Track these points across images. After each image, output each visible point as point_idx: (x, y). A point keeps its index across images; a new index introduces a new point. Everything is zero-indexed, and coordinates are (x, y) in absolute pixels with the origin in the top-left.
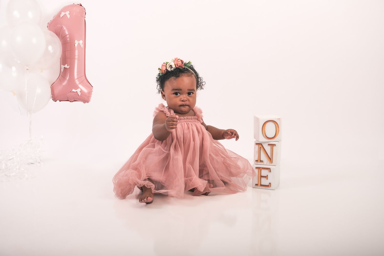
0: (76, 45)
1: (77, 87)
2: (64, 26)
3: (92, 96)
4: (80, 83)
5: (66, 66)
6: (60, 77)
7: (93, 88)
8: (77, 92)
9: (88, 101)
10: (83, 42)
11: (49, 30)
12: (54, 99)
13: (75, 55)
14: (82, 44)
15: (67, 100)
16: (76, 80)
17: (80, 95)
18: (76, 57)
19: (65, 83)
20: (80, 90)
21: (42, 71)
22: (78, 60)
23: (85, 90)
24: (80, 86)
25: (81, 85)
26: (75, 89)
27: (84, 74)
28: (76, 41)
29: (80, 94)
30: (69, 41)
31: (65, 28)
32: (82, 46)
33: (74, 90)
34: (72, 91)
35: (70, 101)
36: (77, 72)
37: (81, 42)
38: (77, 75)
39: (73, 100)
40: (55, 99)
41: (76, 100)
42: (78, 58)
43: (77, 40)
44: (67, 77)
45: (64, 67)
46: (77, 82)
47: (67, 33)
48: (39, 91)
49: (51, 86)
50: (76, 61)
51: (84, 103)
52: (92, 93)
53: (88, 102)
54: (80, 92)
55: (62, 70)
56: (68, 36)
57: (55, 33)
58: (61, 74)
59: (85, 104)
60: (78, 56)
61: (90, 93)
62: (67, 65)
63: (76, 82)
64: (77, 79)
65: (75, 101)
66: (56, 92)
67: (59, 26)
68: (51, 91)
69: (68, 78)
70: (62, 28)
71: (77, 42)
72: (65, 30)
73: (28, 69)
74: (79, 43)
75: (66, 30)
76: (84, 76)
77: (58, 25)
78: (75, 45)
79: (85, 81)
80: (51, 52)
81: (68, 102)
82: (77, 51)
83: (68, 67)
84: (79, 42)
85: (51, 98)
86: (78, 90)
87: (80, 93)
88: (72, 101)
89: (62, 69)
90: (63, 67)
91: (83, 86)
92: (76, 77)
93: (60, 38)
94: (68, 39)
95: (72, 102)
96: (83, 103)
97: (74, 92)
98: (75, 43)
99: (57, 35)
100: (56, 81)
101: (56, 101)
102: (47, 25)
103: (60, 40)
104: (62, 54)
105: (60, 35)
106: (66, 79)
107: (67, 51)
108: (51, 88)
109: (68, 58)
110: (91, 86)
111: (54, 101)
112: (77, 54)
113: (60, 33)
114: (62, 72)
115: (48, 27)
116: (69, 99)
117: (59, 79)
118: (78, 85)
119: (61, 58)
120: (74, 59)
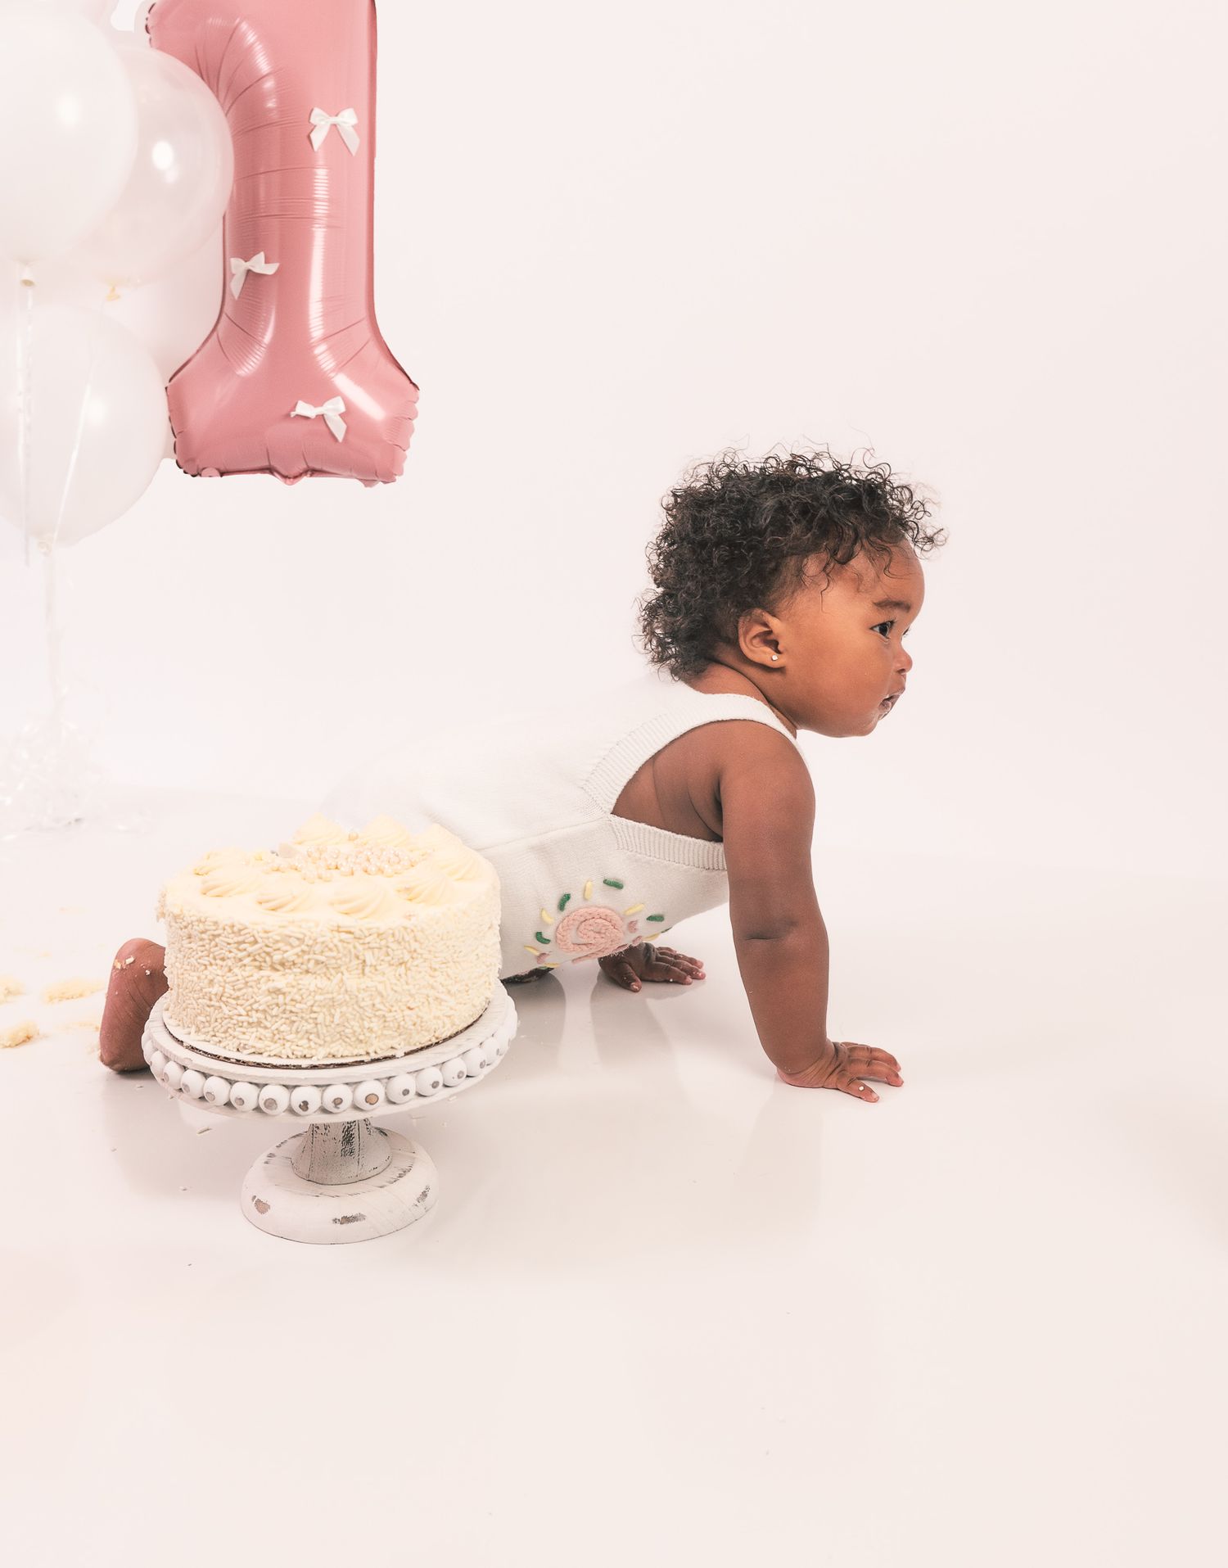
0: (318, 138)
1: (322, 391)
2: (244, 26)
3: (413, 440)
4: (341, 367)
5: (259, 264)
6: (220, 326)
7: (421, 393)
8: (321, 418)
9: (389, 476)
10: (359, 118)
11: (158, 49)
12: (187, 461)
13: (311, 200)
14: (352, 130)
15: (265, 464)
16: (320, 350)
17: (340, 436)
18: (321, 209)
19: (251, 366)
20: (342, 409)
21: (113, 290)
22: (328, 227)
23: (373, 409)
24: (342, 382)
25: (351, 376)
26: (306, 402)
27: (363, 313)
28: (317, 111)
29: (339, 429)
30: (275, 116)
31: (251, 38)
32: (354, 142)
33: (303, 409)
34: (293, 414)
35: (286, 474)
36: (327, 299)
37: (348, 119)
38: (326, 315)
39: (303, 466)
40: (193, 460)
41: (318, 467)
42: (329, 216)
43: (321, 108)
44: (265, 329)
45: (249, 272)
46: (325, 359)
47: (263, 64)
48: (94, 411)
49: (168, 384)
50: (319, 235)
51: (368, 483)
52: (415, 422)
53: (388, 478)
54: (342, 415)
55: (236, 286)
56: (269, 84)
57: (194, 70)
58: (228, 309)
59: (368, 488)
60: (332, 201)
61: (401, 423)
62: (261, 256)
63: (315, 357)
64: (325, 338)
65: (314, 472)
66: (200, 416)
67: (215, 21)
68: (170, 411)
69: (268, 338)
70: (232, 34)
71: (321, 122)
72: (251, 46)
73: (28, 283)
74: (335, 126)
75: (258, 47)
76: (365, 325)
77: (210, 21)
78: (309, 137)
79: (373, 351)
80: (171, 177)
81: (267, 477)
82: (321, 174)
83: (270, 269)
84: (334, 120)
85: (165, 456)
86: (332, 409)
87: (344, 426)
88: (296, 471)
89: (235, 277)
90: (238, 266)
91: (359, 382)
92: (316, 324)
93: (222, 94)
94: (271, 104)
95: (296, 477)
96: (360, 484)
97: (307, 418)
98: (310, 122)
99: (203, 78)
100: (198, 351)
101: (200, 475)
102: (148, 15)
103: (222, 106)
104: (232, 192)
105: (221, 79)
106: (260, 338)
107: (262, 176)
108: (168, 395)
109: (273, 214)
110: (408, 382)
111: (185, 472)
112: (326, 189)
113: (221, 63)
114: (236, 297)
115: (150, 31)
116: (274, 464)
117: (217, 343)
118: (332, 375)
119: (227, 217)
120: (308, 218)
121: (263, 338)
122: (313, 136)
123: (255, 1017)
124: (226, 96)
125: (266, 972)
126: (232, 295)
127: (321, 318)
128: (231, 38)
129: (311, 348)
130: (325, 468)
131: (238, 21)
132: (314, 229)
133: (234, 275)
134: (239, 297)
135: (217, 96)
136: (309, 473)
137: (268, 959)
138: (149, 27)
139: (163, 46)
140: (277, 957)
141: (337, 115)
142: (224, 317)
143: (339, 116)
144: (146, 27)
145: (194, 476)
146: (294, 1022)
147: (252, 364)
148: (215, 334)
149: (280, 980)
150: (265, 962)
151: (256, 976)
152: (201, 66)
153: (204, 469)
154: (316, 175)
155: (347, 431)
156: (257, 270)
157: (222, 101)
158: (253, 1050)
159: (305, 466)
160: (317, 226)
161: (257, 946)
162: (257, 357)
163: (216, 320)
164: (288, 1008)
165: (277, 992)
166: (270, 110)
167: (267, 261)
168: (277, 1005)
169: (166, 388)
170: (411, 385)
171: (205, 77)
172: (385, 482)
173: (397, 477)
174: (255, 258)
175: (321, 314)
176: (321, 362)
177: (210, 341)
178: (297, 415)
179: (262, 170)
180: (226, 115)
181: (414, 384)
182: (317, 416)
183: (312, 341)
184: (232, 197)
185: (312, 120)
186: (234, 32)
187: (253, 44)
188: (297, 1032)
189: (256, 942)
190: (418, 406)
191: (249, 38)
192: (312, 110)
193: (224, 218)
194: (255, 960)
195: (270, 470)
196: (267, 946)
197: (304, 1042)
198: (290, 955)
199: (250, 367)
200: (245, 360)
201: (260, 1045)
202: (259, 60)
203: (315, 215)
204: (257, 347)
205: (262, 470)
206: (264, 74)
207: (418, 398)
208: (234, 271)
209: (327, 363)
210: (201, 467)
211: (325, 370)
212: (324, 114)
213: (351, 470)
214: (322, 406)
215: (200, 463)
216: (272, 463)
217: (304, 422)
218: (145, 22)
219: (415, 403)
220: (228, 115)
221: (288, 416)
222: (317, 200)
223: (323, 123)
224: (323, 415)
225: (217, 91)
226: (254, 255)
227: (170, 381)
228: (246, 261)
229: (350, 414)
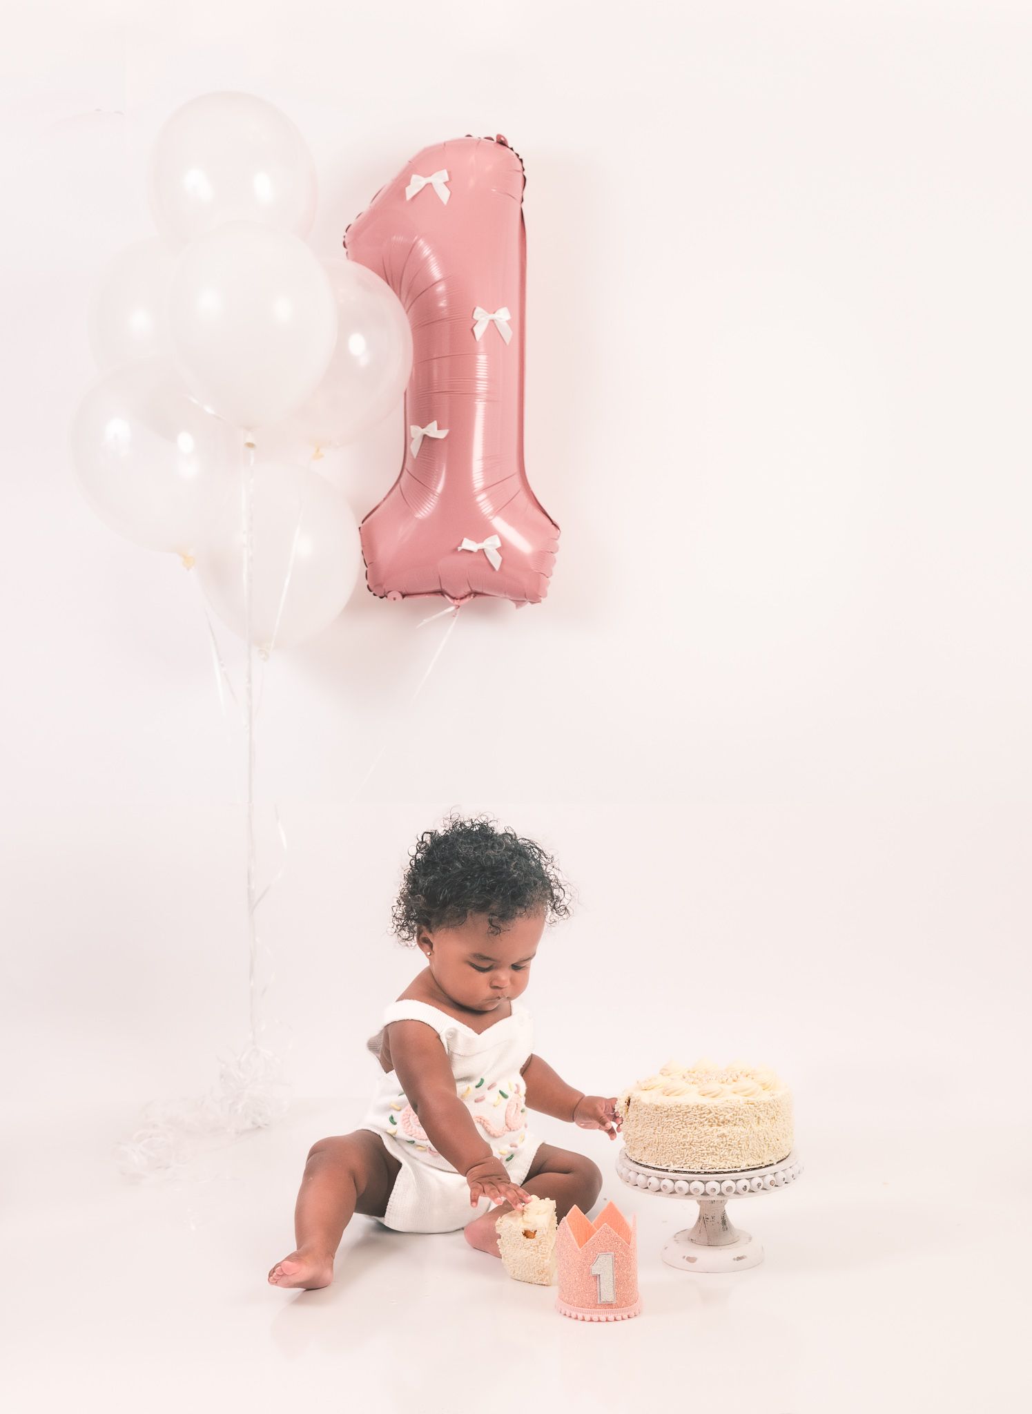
0: (479, 331)
1: (482, 530)
2: (421, 243)
3: (556, 569)
4: (497, 512)
5: (433, 430)
6: (402, 480)
7: (562, 533)
8: (482, 551)
10: (512, 315)
11: (354, 260)
12: (376, 586)
13: (473, 379)
14: (506, 324)
15: (437, 588)
16: (481, 498)
17: (497, 567)
18: (482, 387)
19: (426, 510)
20: (499, 544)
21: (318, 450)
22: (487, 401)
23: (523, 545)
24: (498, 523)
25: (505, 519)
26: (473, 539)
27: (515, 469)
28: (479, 310)
29: (496, 560)
30: (445, 313)
31: (426, 252)
32: (508, 334)
33: (468, 544)
34: (460, 549)
35: (454, 596)
36: (486, 458)
37: (503, 316)
38: (486, 470)
39: (467, 590)
40: (380, 585)
41: (479, 590)
42: (488, 392)
43: (483, 308)
44: (438, 482)
45: (425, 436)
46: (485, 505)
47: (436, 272)
48: (303, 546)
49: (361, 525)
50: (480, 407)
51: (520, 603)
52: (556, 555)
53: (535, 598)
54: (498, 550)
55: (415, 448)
56: (441, 288)
57: (382, 277)
58: (408, 465)
59: (520, 608)
60: (491, 380)
61: (545, 555)
62: (434, 424)
63: (478, 503)
64: (485, 489)
65: (476, 594)
66: (387, 550)
67: (398, 238)
68: (363, 546)
69: (440, 488)
70: (412, 249)
71: (482, 319)
72: (427, 258)
73: (251, 445)
74: (493, 321)
75: (432, 259)
76: (517, 476)
77: (394, 237)
78: (472, 330)
79: (523, 499)
80: (364, 361)
82: (482, 359)
83: (441, 435)
84: (492, 316)
86: (491, 545)
87: (500, 559)
88: (462, 593)
89: (414, 441)
90: (417, 432)
91: (512, 523)
92: (478, 478)
93: (404, 296)
94: (442, 304)
95: (462, 599)
96: (514, 605)
97: (471, 552)
98: (472, 318)
99: (388, 284)
100: (385, 499)
101: (387, 597)
102: (345, 234)
103: (404, 306)
104: (412, 373)
105: (403, 282)
106: (434, 489)
107: (435, 360)
108: (361, 534)
109: (444, 390)
110: (550, 523)
111: (375, 595)
112: (486, 371)
113: (403, 272)
114: (415, 456)
115: (347, 246)
116: (445, 588)
117: (400, 492)
118: (491, 517)
119: (407, 394)
120: (471, 394)
121: (436, 489)
122: (475, 329)
123: (711, 1150)
124: (407, 298)
125: (715, 1127)
126: (412, 455)
127: (482, 473)
128: (411, 252)
129: (474, 496)
130: (485, 592)
131: (416, 238)
132: (476, 403)
133: (413, 439)
134: (417, 456)
135: (400, 298)
136: (473, 595)
137: (716, 1121)
138: (346, 243)
139: (357, 258)
140: (722, 1118)
141: (494, 313)
142: (405, 472)
143: (497, 312)
144: (344, 243)
145: (381, 598)
146: (730, 1150)
147: (427, 509)
148: (398, 485)
149: (723, 1130)
150: (715, 1122)
151: (711, 1130)
152: (387, 274)
153: (389, 592)
154: (478, 360)
155: (503, 562)
156: (432, 435)
157: (404, 300)
158: (711, 1167)
159: (469, 590)
160: (479, 400)
161: (711, 1114)
162: (432, 503)
163: (399, 474)
164: (728, 1143)
165: (723, 1135)
166: (442, 309)
167: (439, 428)
168: (722, 1142)
169: (360, 528)
170: (553, 526)
171: (390, 282)
172: (532, 603)
173: (542, 599)
174: (430, 426)
175: (481, 470)
176: (482, 508)
177: (394, 491)
178: (463, 550)
179: (435, 356)
180: (407, 312)
181: (555, 525)
182: (479, 550)
183: (475, 491)
184: (411, 378)
185: (475, 317)
186: (413, 247)
187: (428, 256)
188: (732, 1155)
189: (710, 1112)
190: (559, 542)
191: (424, 252)
192: (475, 309)
193: (405, 394)
194: (709, 1122)
195: (442, 593)
196: (716, 1114)
197: (736, 1160)
198: (728, 1117)
199: (426, 512)
200: (422, 506)
201: (714, 1163)
202: (433, 270)
203: (477, 391)
204: (432, 496)
205: (435, 593)
206: (438, 280)
207: (559, 537)
208: (413, 436)
209: (486, 509)
210: (387, 591)
211: (486, 513)
212: (484, 311)
213: (505, 592)
214: (483, 542)
215: (386, 587)
216: (443, 588)
217: (468, 555)
218: (342, 240)
219: (556, 539)
220: (409, 313)
221: (456, 550)
222: (478, 379)
223: (483, 319)
224: (483, 550)
225: (400, 294)
226: (429, 423)
227: (363, 523)
228: (423, 428)
229: (504, 549)
